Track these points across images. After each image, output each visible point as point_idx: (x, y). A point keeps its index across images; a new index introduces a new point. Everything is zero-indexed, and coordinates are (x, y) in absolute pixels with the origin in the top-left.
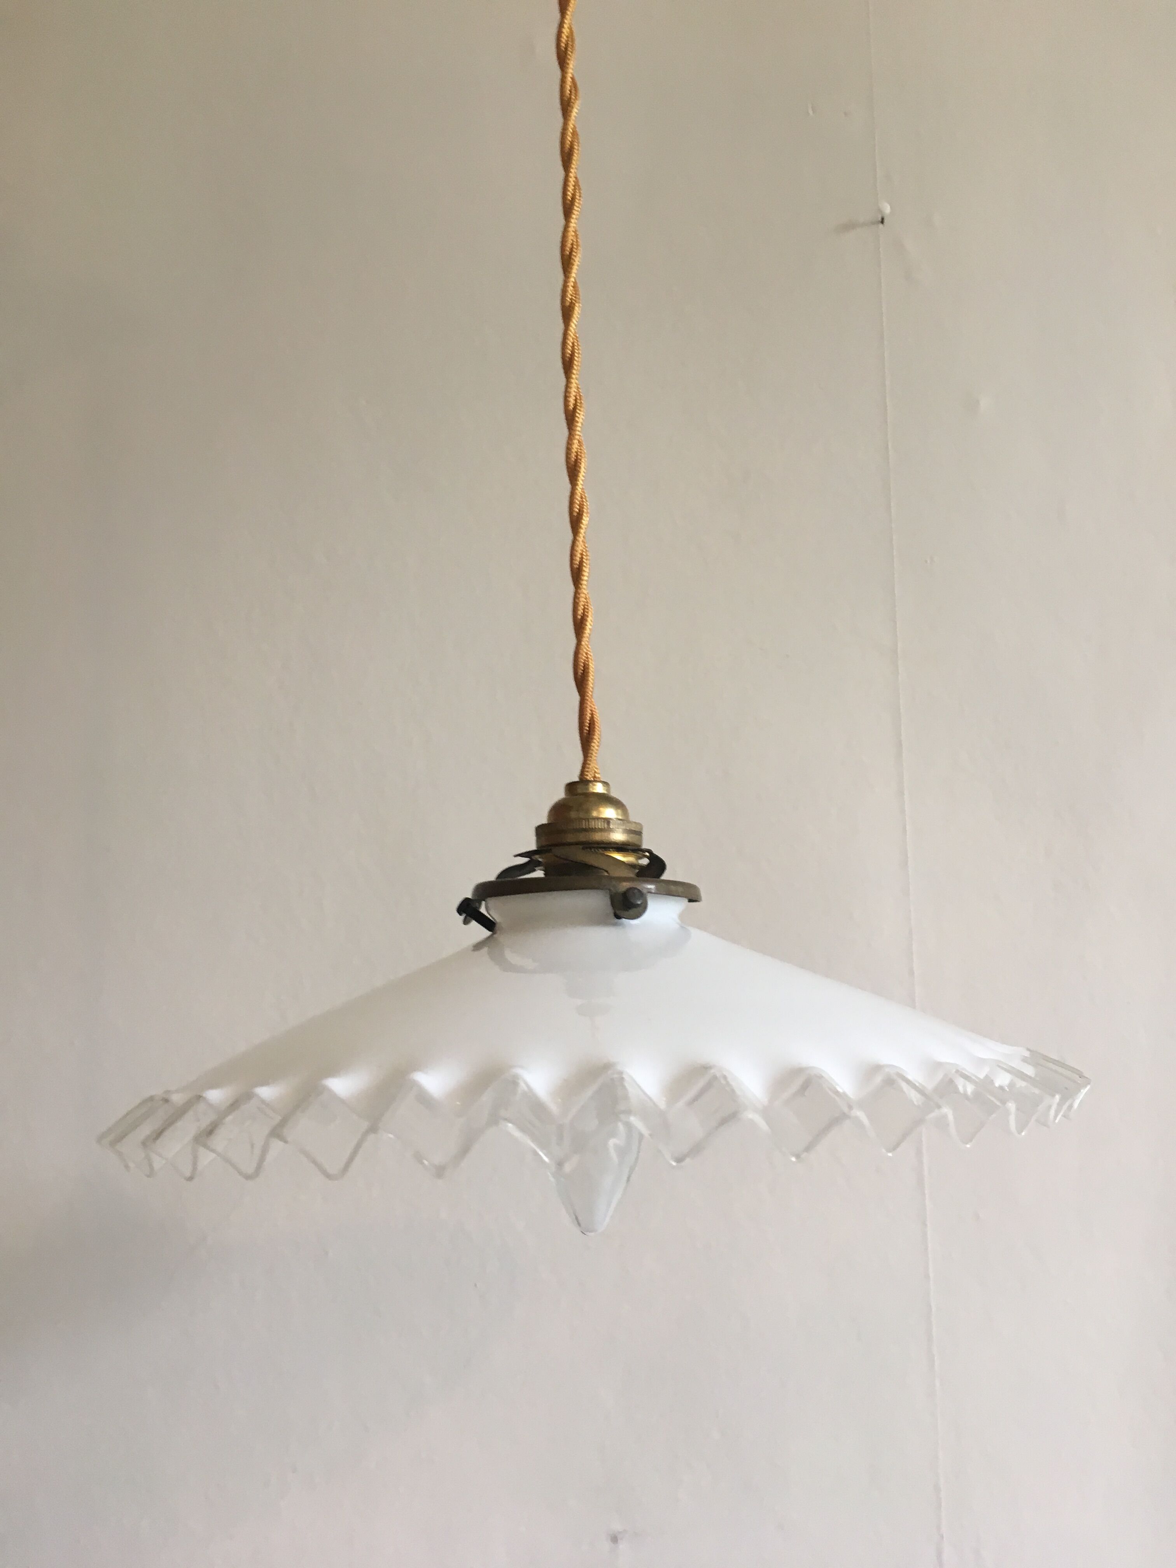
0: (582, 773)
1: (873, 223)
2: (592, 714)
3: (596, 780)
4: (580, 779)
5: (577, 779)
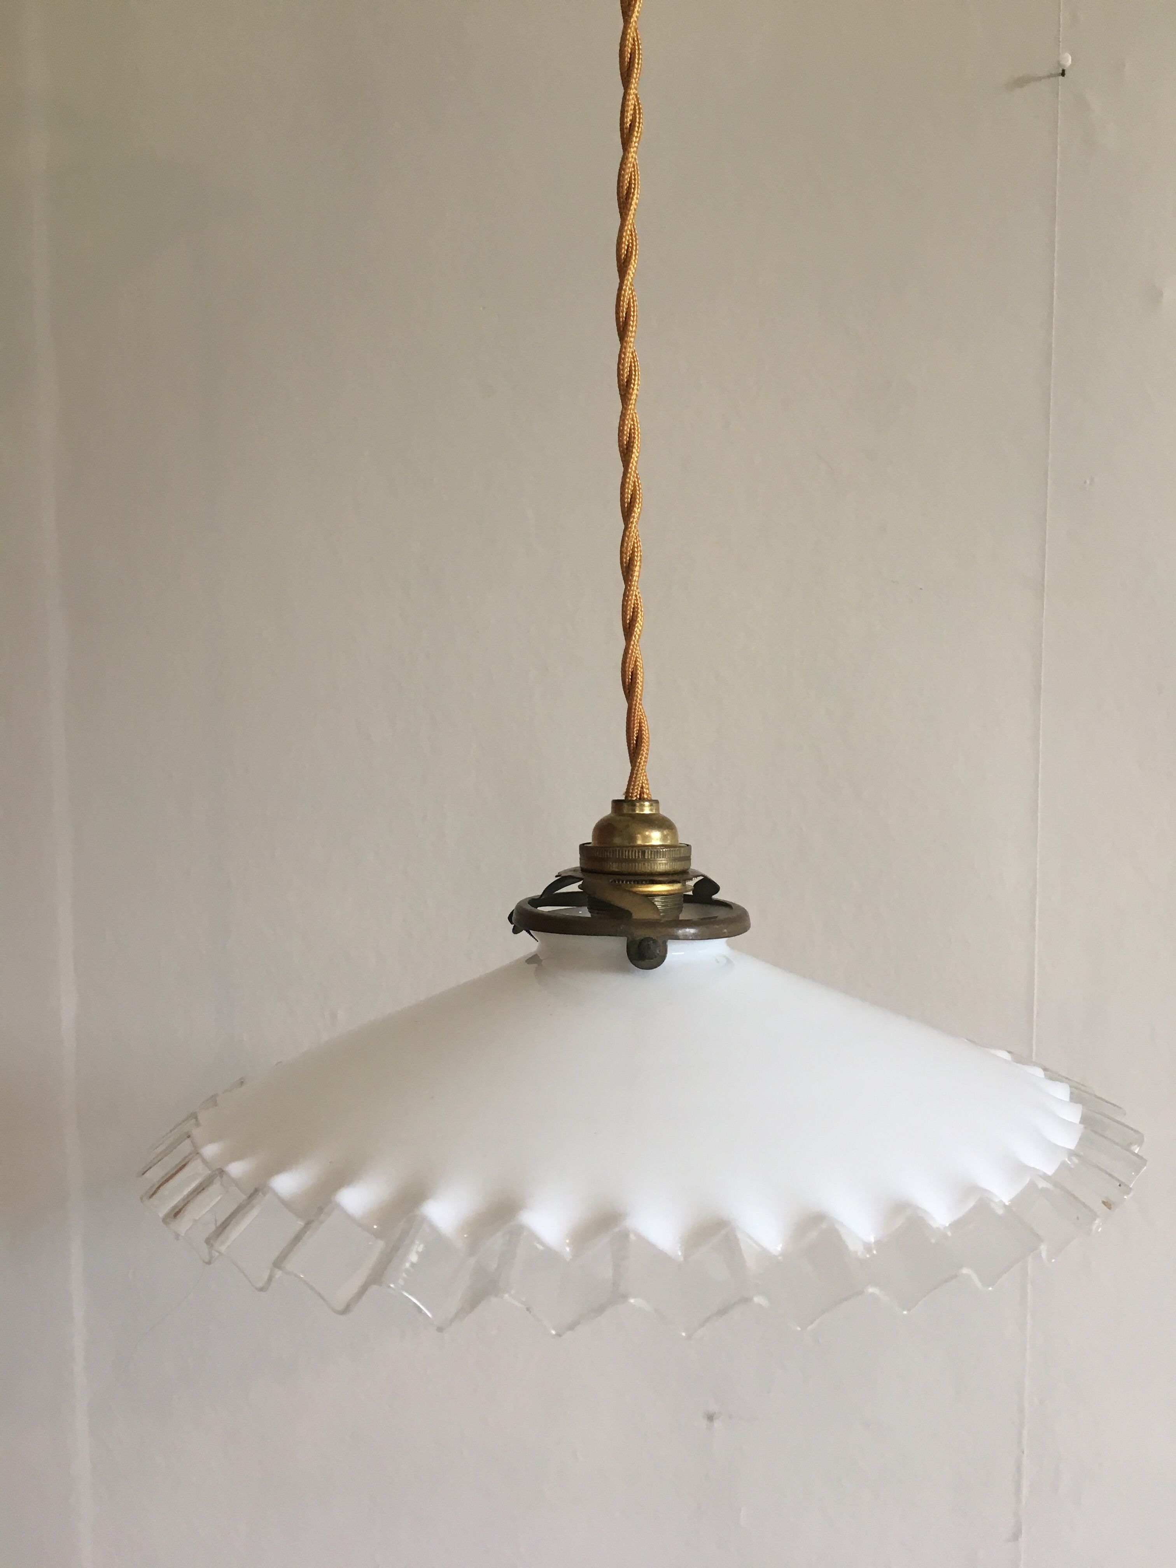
0: (627, 793)
1: (1051, 76)
2: (640, 726)
3: (642, 799)
4: (626, 797)
5: (623, 798)
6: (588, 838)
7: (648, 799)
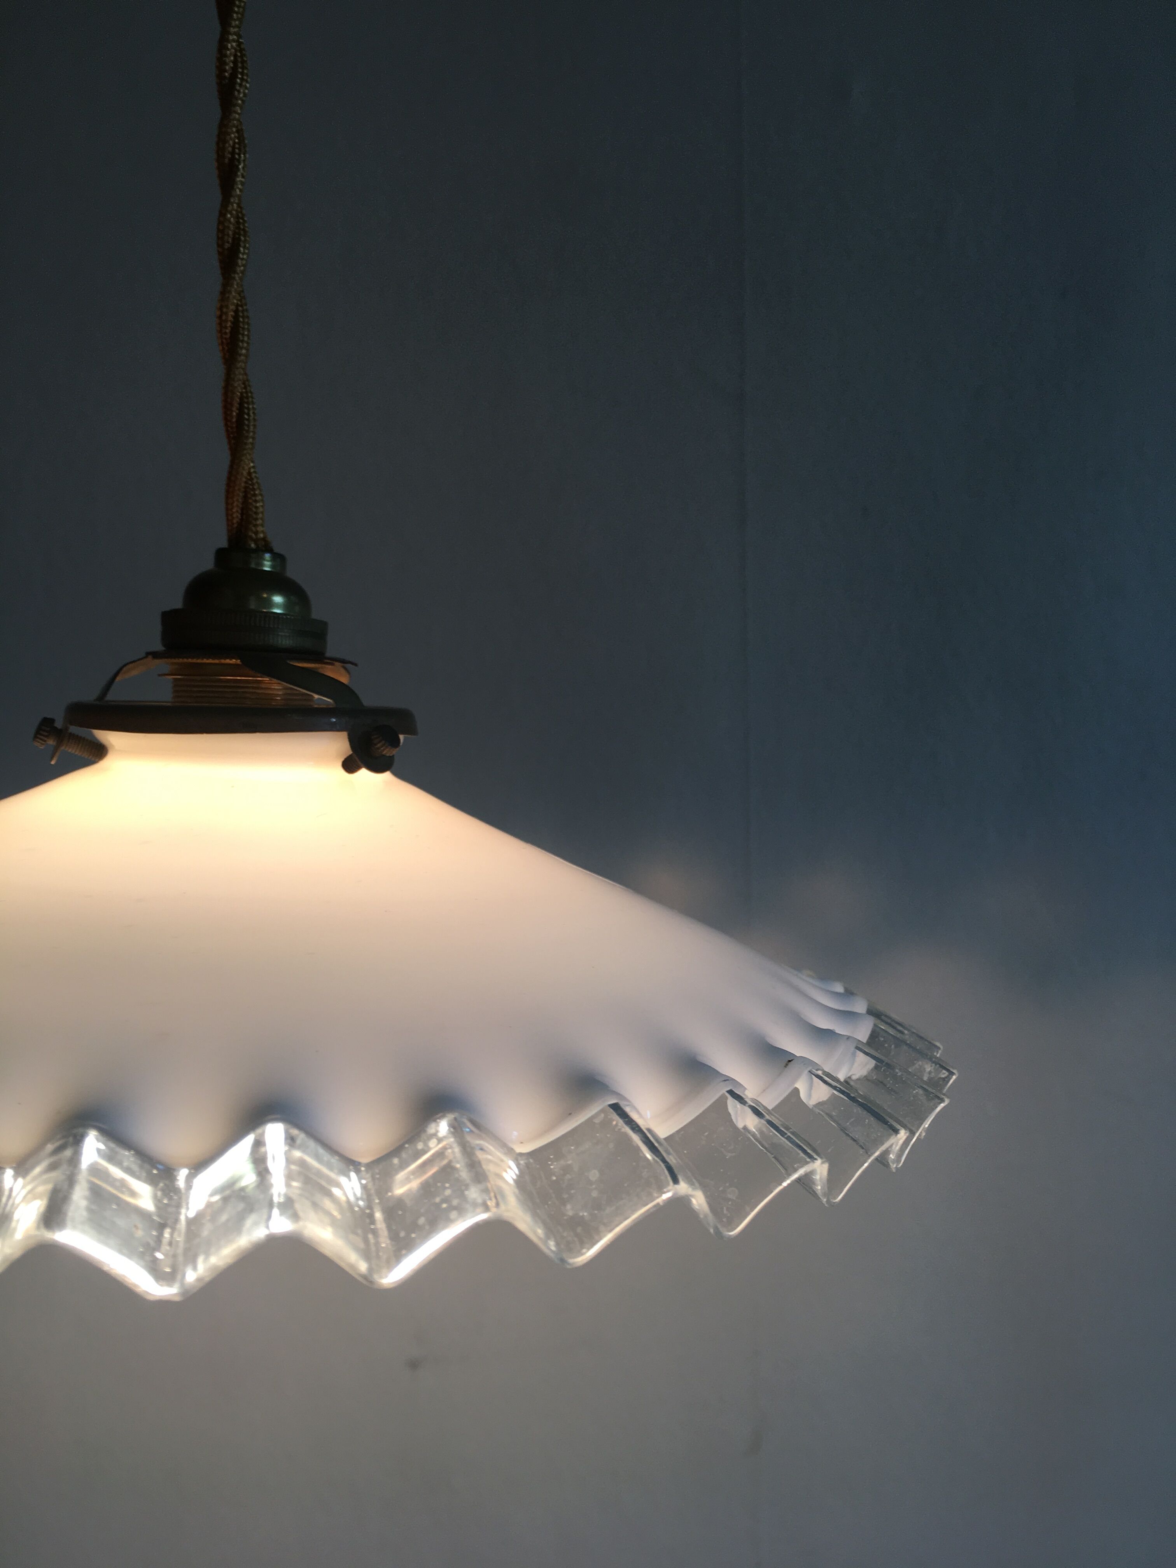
7: (270, 551)
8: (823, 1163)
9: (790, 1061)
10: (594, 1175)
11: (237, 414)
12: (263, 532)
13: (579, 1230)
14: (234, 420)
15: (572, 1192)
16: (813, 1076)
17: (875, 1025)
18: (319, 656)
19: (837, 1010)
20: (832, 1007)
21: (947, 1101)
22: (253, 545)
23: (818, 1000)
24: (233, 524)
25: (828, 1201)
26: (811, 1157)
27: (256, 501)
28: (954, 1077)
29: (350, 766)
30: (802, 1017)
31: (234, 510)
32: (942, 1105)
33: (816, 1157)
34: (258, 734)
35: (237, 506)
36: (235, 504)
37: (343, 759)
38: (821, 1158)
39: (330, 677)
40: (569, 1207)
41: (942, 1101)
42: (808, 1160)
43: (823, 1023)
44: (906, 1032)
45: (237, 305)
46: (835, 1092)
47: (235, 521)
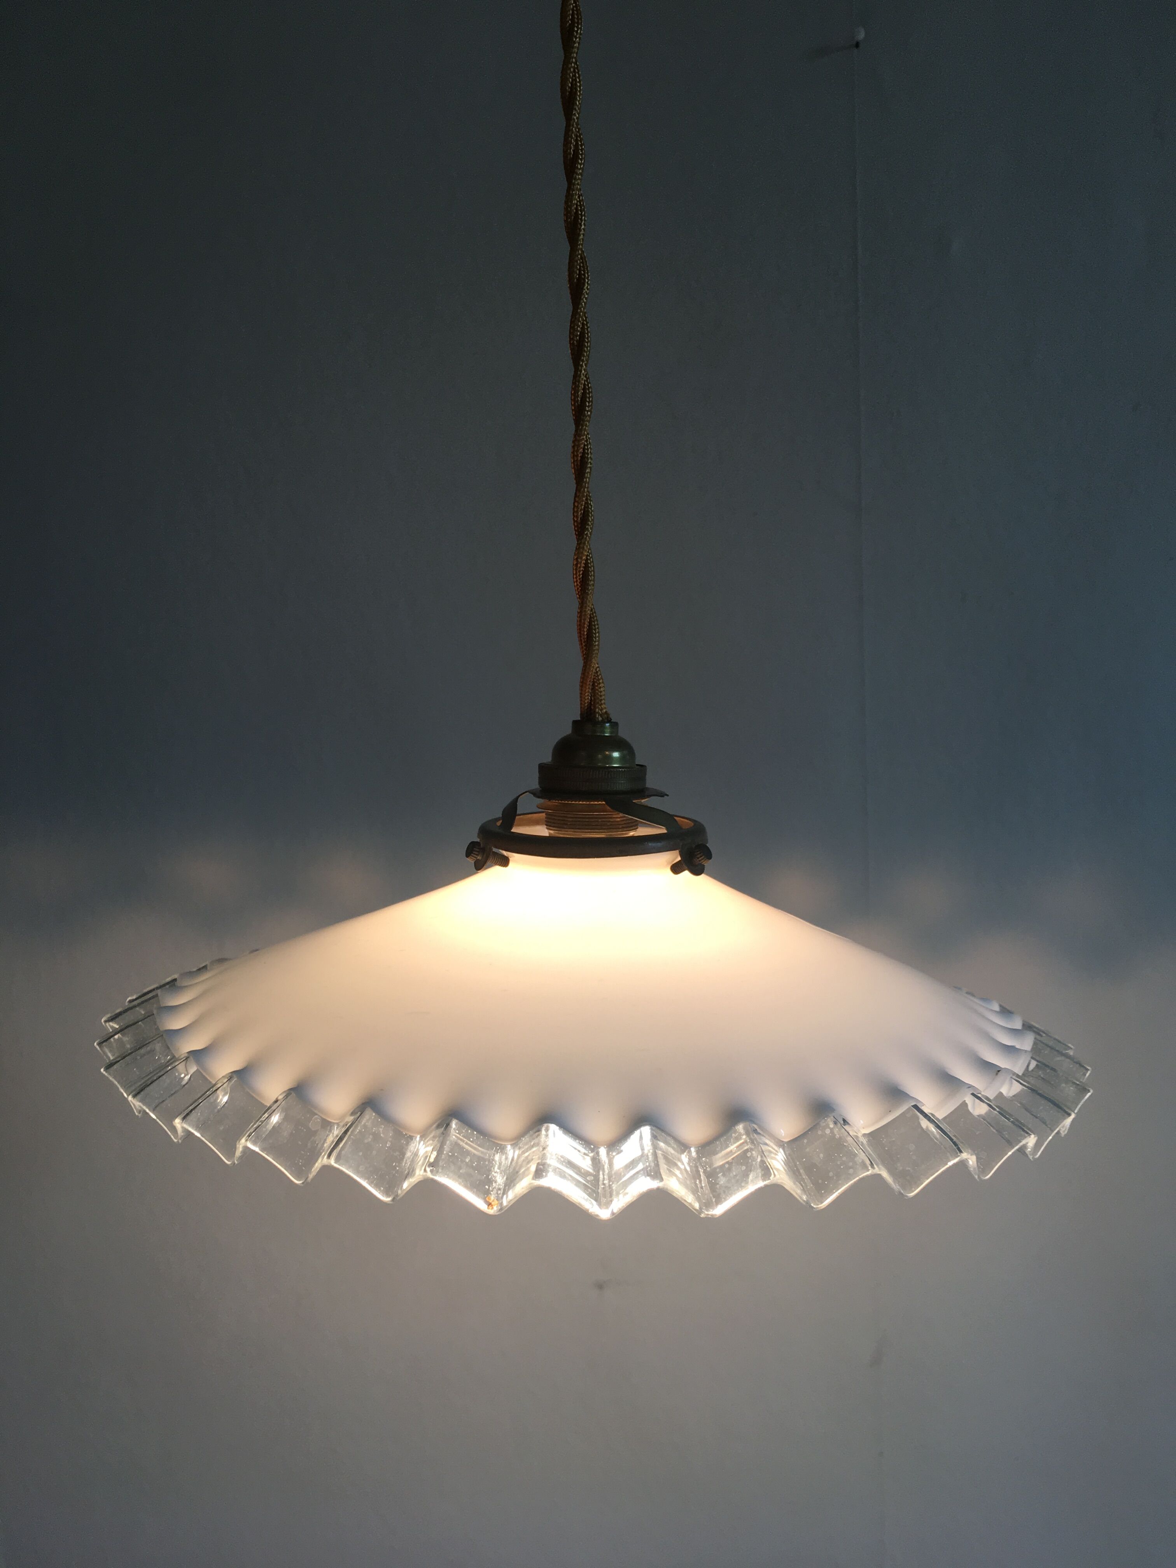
6: (548, 758)
7: (609, 721)
8: (1035, 1137)
9: (999, 1071)
10: (912, 1147)
11: (587, 629)
12: (605, 708)
13: (908, 1178)
14: (586, 633)
15: (899, 1156)
16: (1013, 1080)
17: (1035, 1038)
18: (643, 792)
19: (1010, 1028)
20: (1004, 1025)
21: (1092, 1091)
22: (600, 719)
23: (994, 1021)
24: (585, 703)
25: (1033, 1158)
26: (1027, 1133)
27: (600, 688)
28: (1089, 1072)
29: (676, 869)
30: (991, 1035)
31: (586, 695)
32: (1089, 1094)
33: (1031, 1133)
34: (629, 857)
35: (588, 692)
36: (587, 691)
37: (671, 865)
38: (1034, 1134)
39: (660, 810)
40: (899, 1165)
41: (1089, 1091)
42: (1026, 1135)
43: (1007, 1041)
44: (1044, 1035)
45: (587, 556)
46: (1024, 1087)
47: (586, 701)
